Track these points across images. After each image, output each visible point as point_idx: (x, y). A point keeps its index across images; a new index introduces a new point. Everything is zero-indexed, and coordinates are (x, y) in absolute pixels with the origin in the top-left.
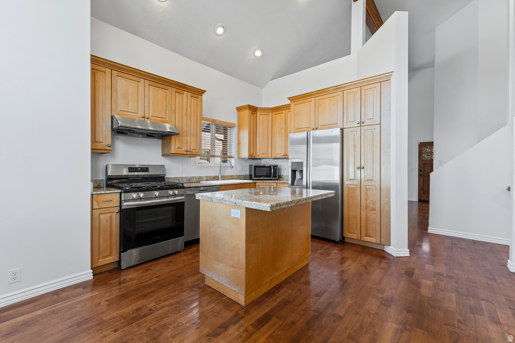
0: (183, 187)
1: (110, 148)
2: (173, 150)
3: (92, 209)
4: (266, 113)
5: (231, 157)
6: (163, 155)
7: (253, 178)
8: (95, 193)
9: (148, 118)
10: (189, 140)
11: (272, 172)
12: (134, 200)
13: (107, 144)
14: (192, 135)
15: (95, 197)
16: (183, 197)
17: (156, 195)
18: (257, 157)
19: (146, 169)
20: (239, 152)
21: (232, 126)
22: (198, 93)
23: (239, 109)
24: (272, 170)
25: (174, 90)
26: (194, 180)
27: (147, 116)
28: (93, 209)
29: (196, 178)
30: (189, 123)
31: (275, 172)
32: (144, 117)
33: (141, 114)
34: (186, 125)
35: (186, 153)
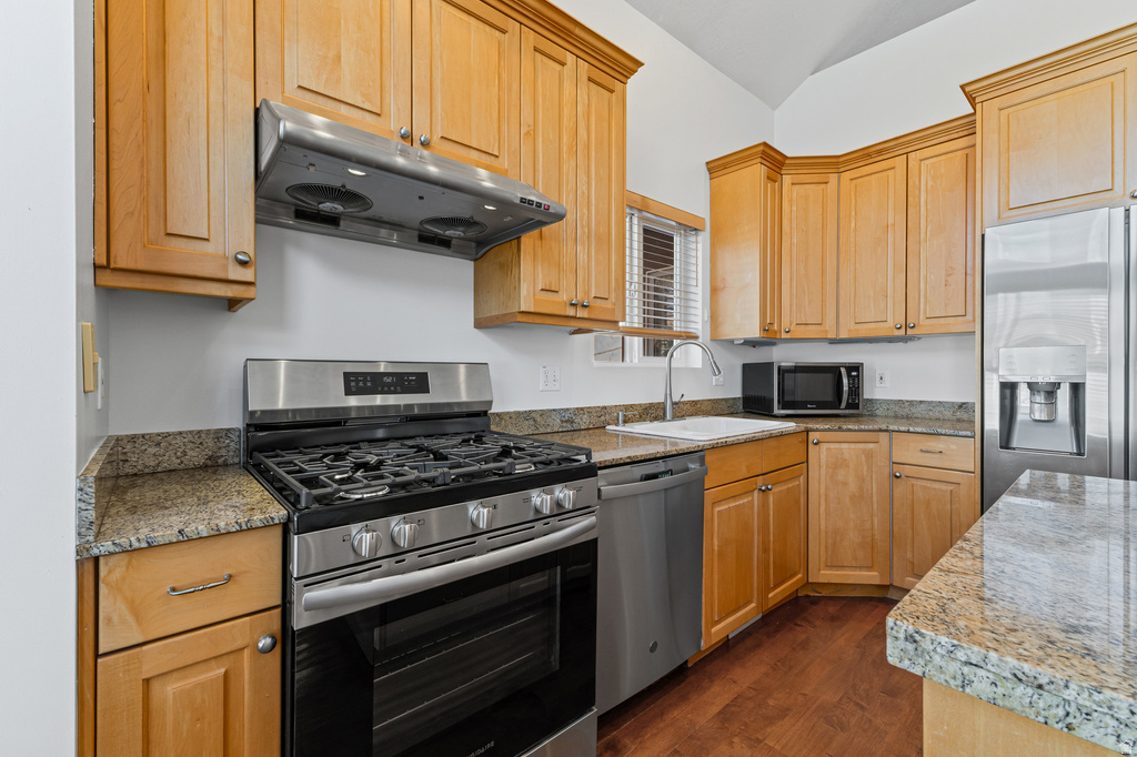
0: (590, 471)
1: (246, 274)
2: (527, 297)
3: (90, 652)
4: (815, 178)
5: (690, 337)
6: (480, 324)
7: (777, 411)
8: (107, 546)
9: (425, 144)
10: (582, 257)
11: (846, 388)
12: (362, 566)
13: (231, 253)
14: (593, 239)
15: (117, 574)
16: (592, 519)
17: (474, 525)
18: (784, 336)
19: (418, 382)
20: (715, 319)
21: (692, 229)
22: (614, 65)
23: (716, 168)
24: (845, 381)
25: (530, 38)
26: (584, 422)
27: (421, 133)
28: (97, 656)
29: (589, 410)
30: (582, 187)
31: (856, 390)
32: (407, 137)
33: (396, 123)
34: (572, 197)
35: (571, 312)
